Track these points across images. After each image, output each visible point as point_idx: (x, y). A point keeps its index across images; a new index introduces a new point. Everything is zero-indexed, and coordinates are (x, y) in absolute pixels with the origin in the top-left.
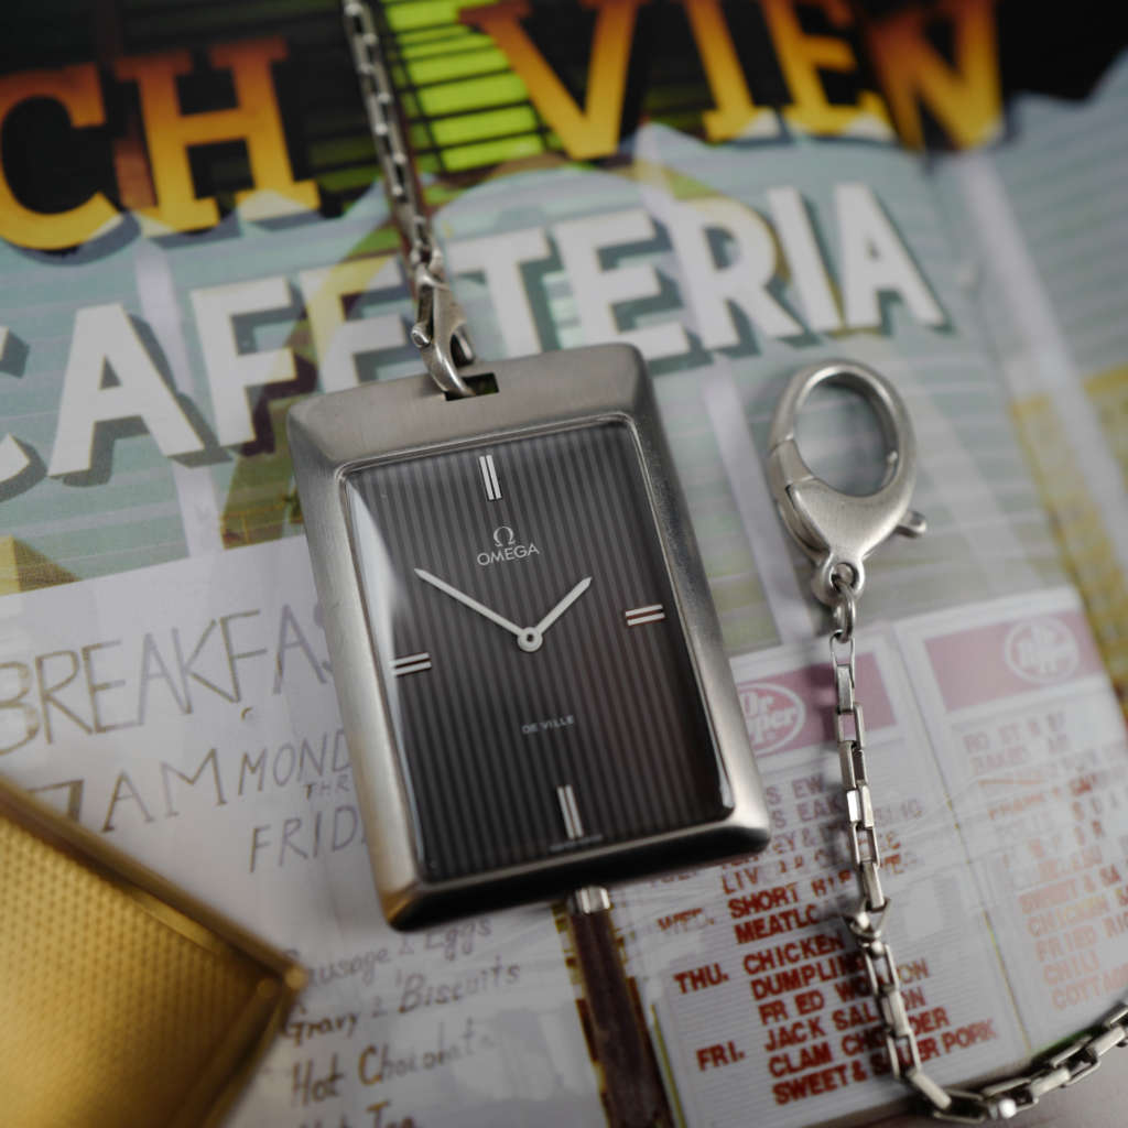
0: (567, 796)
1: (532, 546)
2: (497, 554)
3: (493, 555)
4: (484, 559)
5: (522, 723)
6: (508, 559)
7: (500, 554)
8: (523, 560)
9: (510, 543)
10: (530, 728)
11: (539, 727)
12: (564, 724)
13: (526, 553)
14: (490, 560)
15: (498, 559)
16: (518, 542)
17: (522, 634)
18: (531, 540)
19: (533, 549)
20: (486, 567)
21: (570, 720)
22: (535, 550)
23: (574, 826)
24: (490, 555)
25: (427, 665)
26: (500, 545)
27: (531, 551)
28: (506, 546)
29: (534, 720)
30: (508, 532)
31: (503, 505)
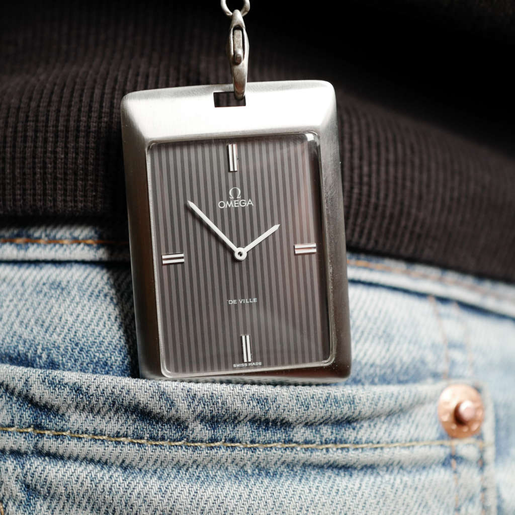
0: (246, 340)
1: (250, 200)
2: (229, 204)
3: (227, 203)
4: (222, 205)
5: (229, 298)
6: (235, 206)
7: (231, 202)
8: (243, 209)
9: (238, 197)
10: (233, 302)
11: (237, 301)
12: (250, 302)
13: (246, 204)
14: (225, 206)
15: (229, 206)
16: (243, 197)
17: (237, 250)
18: (250, 197)
19: (251, 202)
20: (223, 209)
21: (255, 300)
22: (252, 203)
23: (248, 356)
24: (226, 204)
25: (182, 260)
26: (233, 198)
27: (249, 203)
28: (235, 198)
29: (236, 298)
30: (238, 192)
31: (237, 174)
